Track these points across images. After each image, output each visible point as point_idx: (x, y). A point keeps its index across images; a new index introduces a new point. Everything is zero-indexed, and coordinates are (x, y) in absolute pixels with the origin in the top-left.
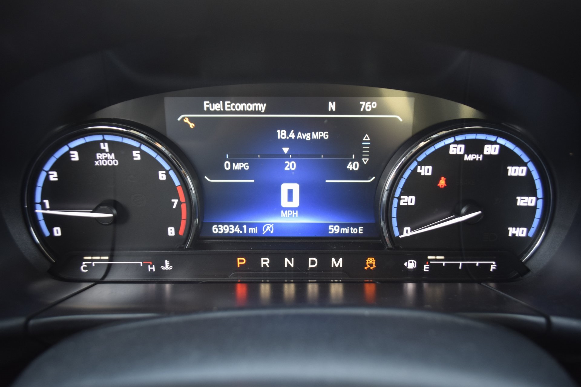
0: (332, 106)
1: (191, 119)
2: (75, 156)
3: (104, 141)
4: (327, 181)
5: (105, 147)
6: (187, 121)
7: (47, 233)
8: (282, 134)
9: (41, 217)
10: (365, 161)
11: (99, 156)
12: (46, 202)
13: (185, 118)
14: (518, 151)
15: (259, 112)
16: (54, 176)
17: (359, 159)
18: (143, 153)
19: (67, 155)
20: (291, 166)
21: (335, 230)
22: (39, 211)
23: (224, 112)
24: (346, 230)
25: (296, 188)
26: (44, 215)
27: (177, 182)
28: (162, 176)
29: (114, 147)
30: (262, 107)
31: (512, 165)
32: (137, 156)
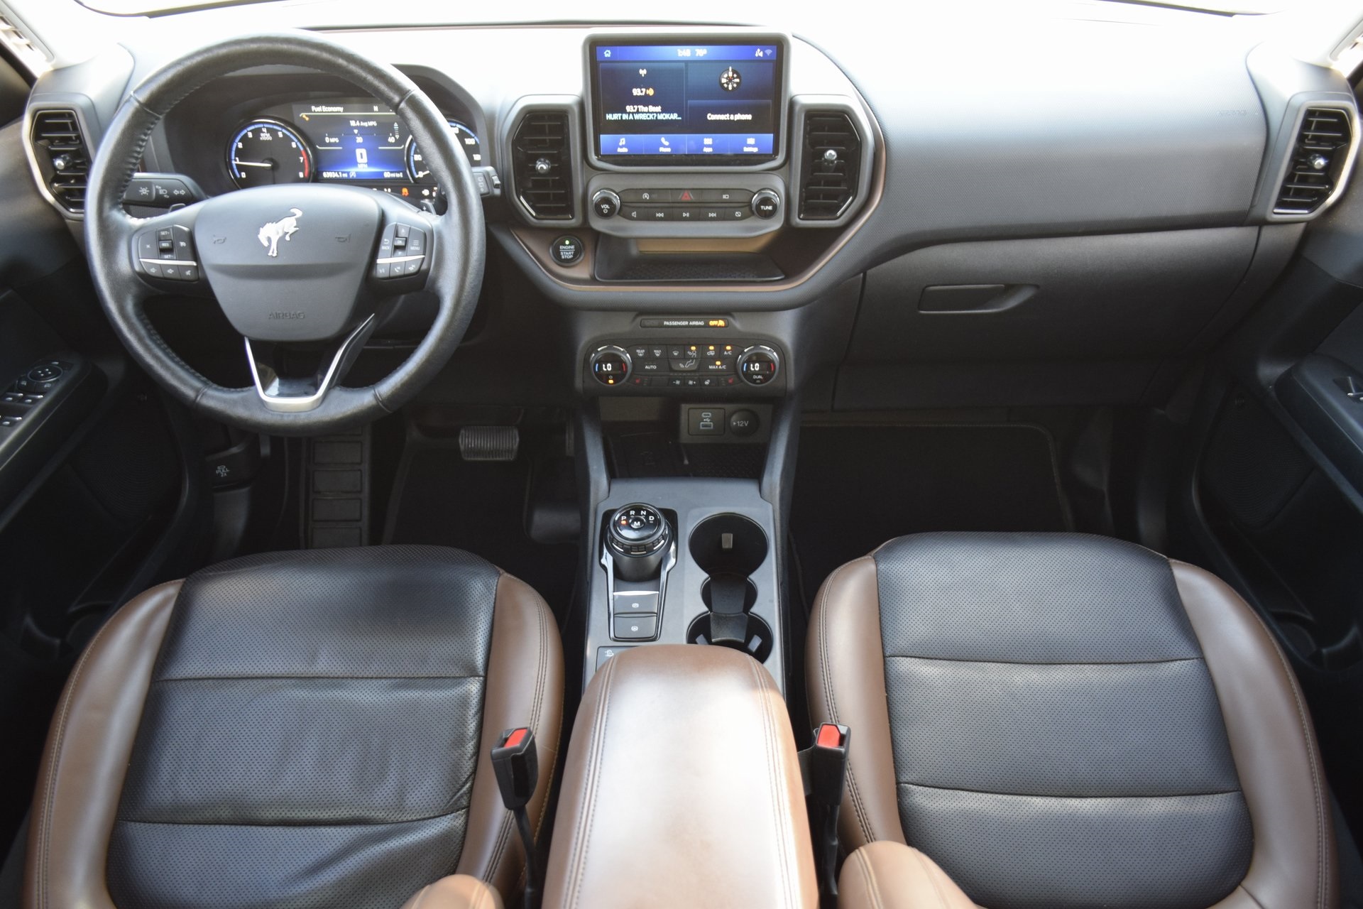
0: (376, 108)
1: (307, 116)
2: (250, 135)
3: (264, 127)
4: (380, 148)
5: (264, 130)
6: (304, 116)
7: (238, 176)
8: (353, 123)
9: (235, 167)
10: (397, 137)
11: (262, 135)
12: (237, 159)
13: (303, 115)
14: (468, 131)
15: (340, 112)
16: (240, 145)
17: (394, 136)
18: (283, 133)
19: (246, 135)
20: (360, 140)
21: (387, 175)
22: (234, 162)
23: (322, 112)
24: (393, 175)
25: (364, 151)
26: (237, 165)
27: (302, 149)
28: (294, 145)
29: (269, 130)
30: (341, 109)
31: (467, 138)
32: (280, 135)
